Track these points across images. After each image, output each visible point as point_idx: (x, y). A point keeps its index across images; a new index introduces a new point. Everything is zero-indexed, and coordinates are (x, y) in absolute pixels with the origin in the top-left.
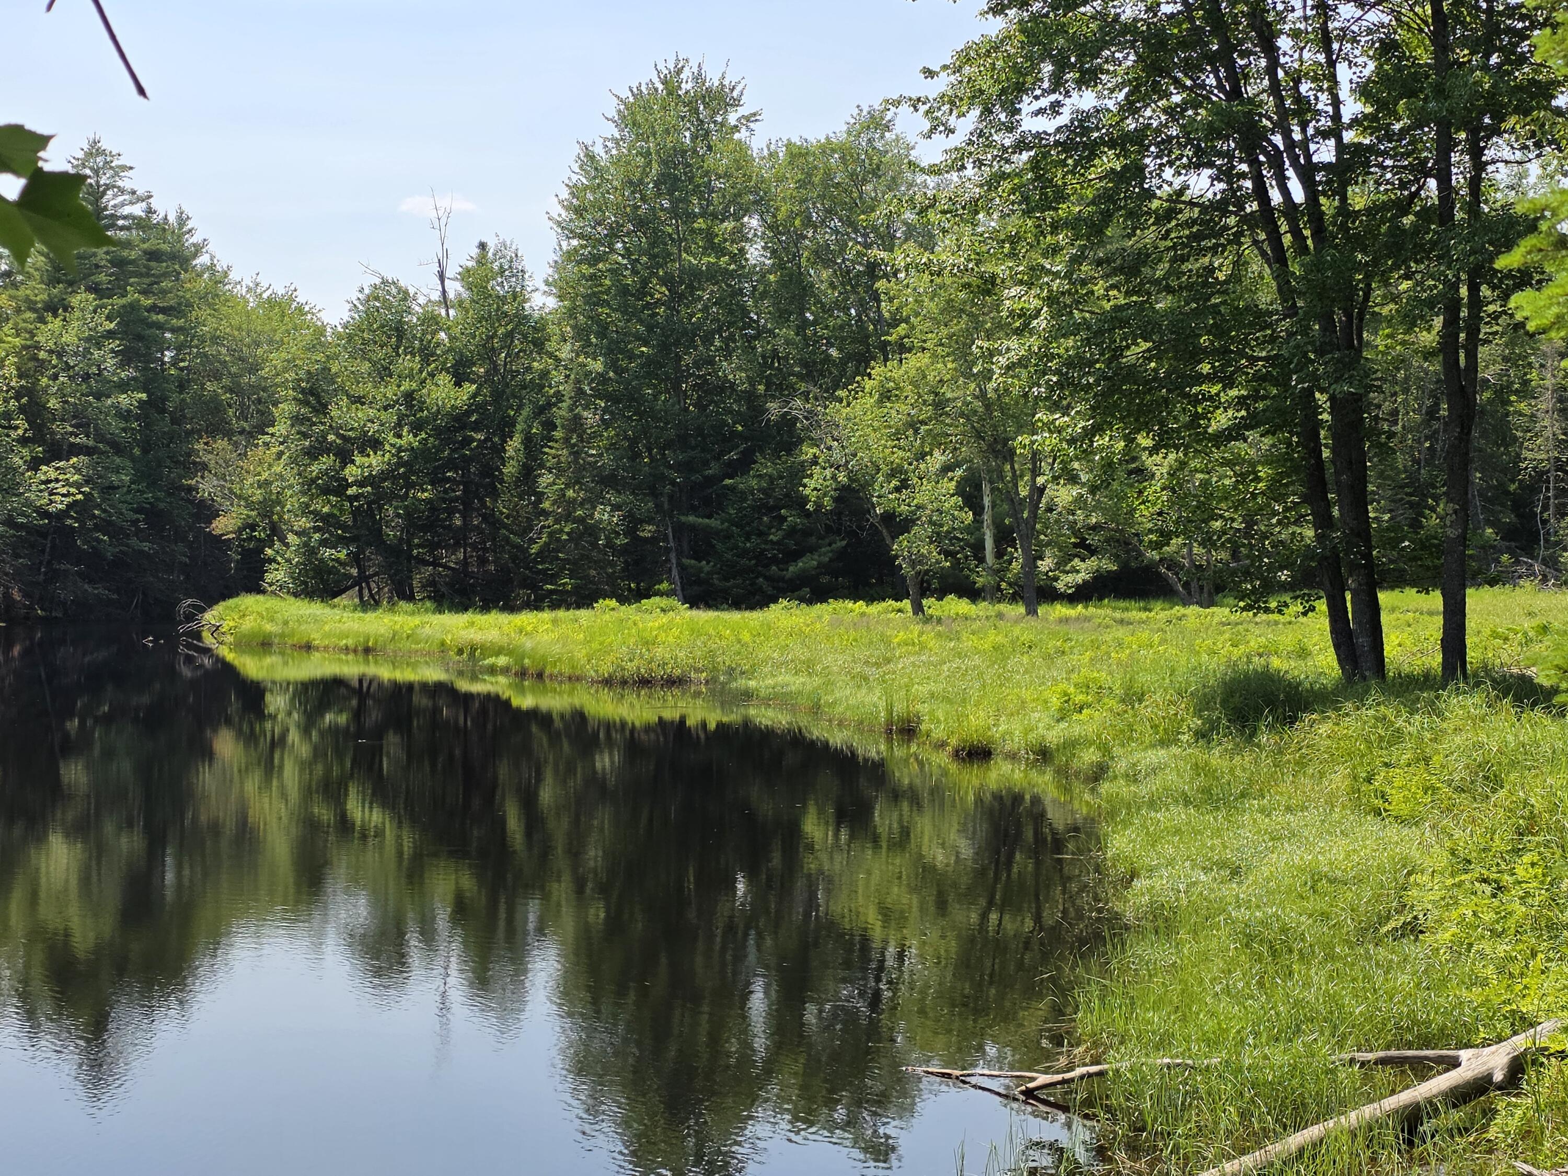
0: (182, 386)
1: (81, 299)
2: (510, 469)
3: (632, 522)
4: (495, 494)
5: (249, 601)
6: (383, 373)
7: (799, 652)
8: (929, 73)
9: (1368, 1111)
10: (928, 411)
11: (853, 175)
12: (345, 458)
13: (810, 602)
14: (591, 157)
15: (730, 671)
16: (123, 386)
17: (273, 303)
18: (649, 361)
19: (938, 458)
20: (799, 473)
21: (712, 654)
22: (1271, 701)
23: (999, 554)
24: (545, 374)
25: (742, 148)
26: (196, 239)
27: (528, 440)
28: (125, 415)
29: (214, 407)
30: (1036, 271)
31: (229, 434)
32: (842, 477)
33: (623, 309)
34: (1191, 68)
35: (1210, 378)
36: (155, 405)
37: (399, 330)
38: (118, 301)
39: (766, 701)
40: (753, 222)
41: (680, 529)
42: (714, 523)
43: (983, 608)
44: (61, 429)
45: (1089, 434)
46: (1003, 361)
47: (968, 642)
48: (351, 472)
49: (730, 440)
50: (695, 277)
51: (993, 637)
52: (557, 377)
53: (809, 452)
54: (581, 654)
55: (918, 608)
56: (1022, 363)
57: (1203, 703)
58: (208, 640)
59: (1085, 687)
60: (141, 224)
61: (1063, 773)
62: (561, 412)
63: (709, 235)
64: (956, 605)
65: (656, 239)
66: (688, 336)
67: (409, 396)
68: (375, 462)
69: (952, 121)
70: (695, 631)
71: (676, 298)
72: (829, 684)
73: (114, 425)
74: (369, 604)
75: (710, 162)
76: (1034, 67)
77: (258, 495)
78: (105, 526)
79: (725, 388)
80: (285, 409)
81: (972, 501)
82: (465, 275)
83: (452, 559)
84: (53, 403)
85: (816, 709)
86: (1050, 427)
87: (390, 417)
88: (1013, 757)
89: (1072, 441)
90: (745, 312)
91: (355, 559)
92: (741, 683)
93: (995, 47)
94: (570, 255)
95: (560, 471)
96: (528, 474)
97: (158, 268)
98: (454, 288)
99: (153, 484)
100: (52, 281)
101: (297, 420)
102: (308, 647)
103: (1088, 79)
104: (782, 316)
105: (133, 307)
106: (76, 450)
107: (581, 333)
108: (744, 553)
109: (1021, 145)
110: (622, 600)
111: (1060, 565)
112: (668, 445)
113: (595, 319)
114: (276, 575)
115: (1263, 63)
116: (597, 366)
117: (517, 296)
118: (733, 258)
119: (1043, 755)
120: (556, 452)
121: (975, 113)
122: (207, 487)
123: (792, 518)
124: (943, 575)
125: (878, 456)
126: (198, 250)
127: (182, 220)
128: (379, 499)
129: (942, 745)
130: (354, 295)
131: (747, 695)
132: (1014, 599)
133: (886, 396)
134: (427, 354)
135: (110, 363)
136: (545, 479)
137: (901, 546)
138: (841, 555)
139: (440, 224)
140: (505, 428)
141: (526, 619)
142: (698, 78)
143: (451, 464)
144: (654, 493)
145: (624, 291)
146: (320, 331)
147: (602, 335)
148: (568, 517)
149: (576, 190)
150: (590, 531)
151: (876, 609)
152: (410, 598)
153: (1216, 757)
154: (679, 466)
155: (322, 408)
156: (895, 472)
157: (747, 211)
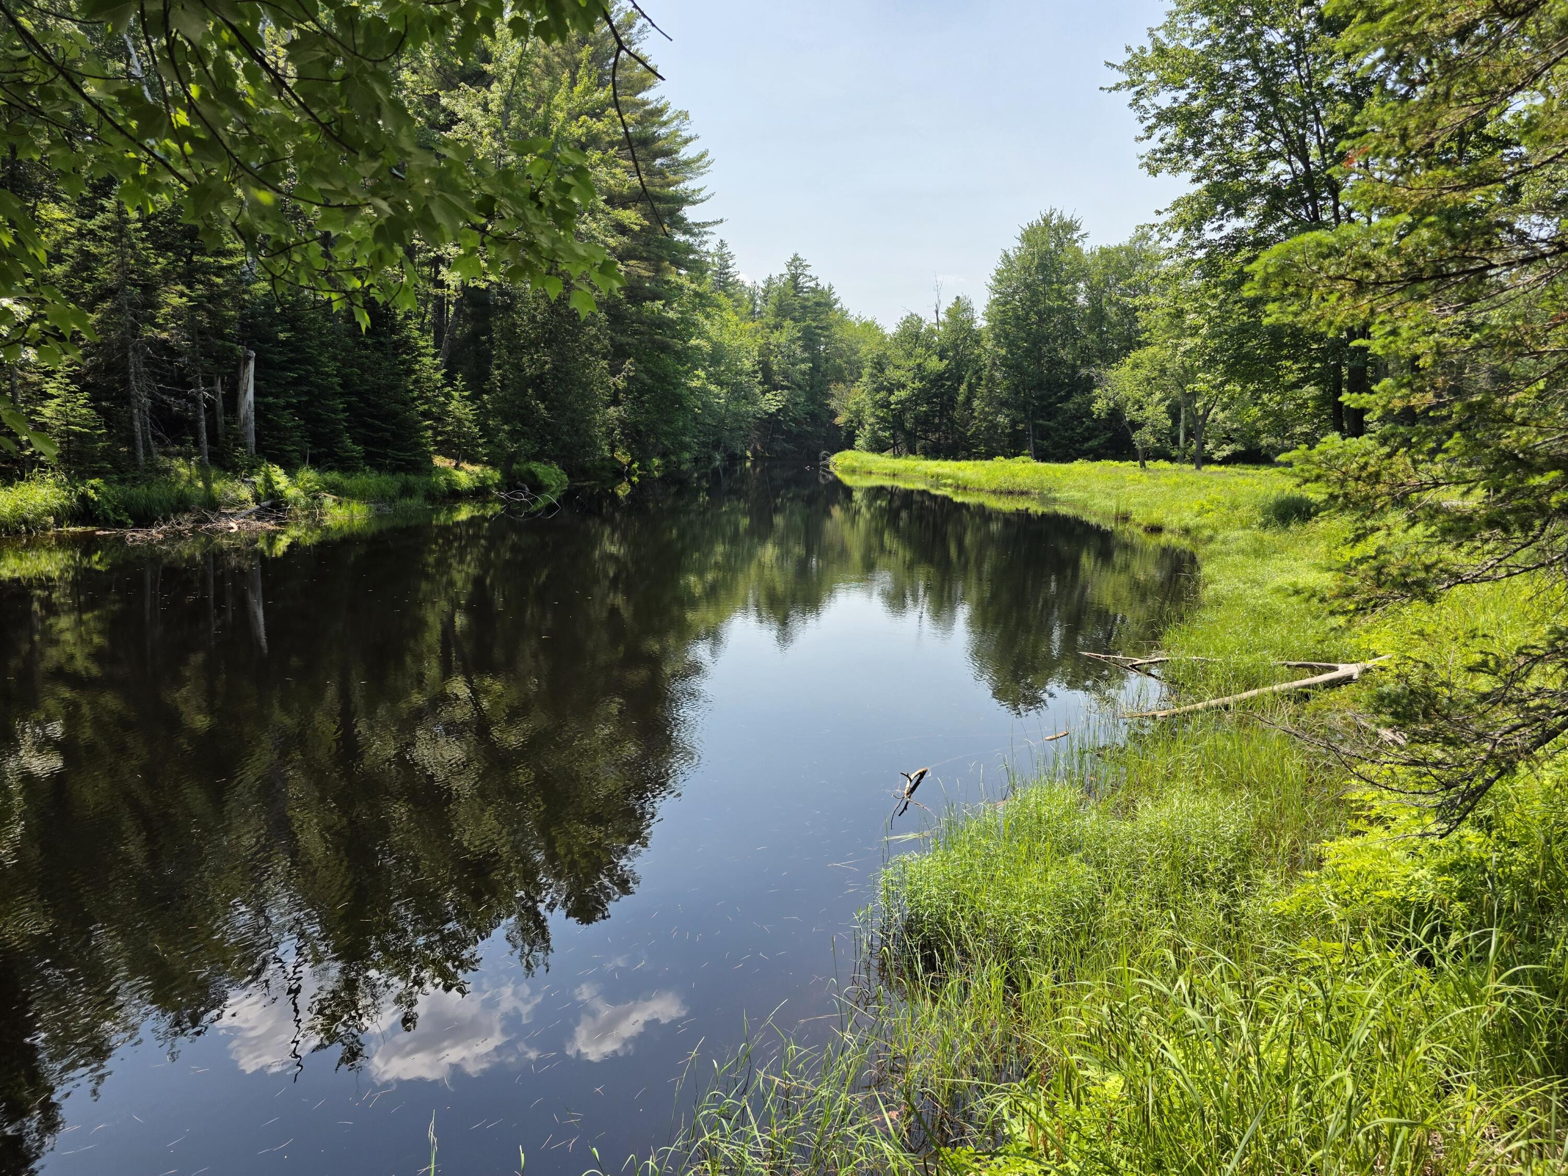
0: (827, 360)
1: (788, 323)
2: (961, 398)
3: (1014, 423)
4: (954, 409)
5: (848, 453)
6: (909, 355)
7: (1082, 482)
8: (1159, 213)
9: (1285, 686)
10: (1156, 373)
11: (1131, 262)
12: (891, 392)
13: (1093, 460)
14: (1007, 256)
15: (1050, 490)
16: (803, 361)
17: (866, 324)
18: (1027, 350)
19: (1158, 395)
20: (1092, 401)
21: (1042, 482)
22: (1299, 511)
23: (1186, 440)
24: (979, 356)
25: (1079, 250)
26: (834, 297)
27: (970, 385)
28: (803, 373)
29: (840, 370)
30: (1204, 306)
31: (844, 382)
32: (1112, 404)
33: (1017, 326)
34: (1294, 207)
35: (1287, 358)
36: (815, 369)
37: (917, 336)
38: (803, 324)
39: (1063, 503)
40: (1081, 285)
41: (1035, 426)
42: (1051, 424)
43: (1176, 466)
44: (778, 378)
45: (1223, 384)
46: (1182, 349)
47: (1163, 480)
48: (893, 399)
49: (1061, 386)
50: (1051, 310)
51: (1175, 479)
52: (984, 357)
53: (1097, 391)
54: (984, 480)
55: (1143, 465)
56: (1191, 351)
57: (1265, 512)
58: (832, 469)
59: (1211, 502)
60: (814, 290)
61: (1194, 539)
62: (986, 373)
63: (1059, 291)
64: (1162, 464)
65: (1035, 293)
66: (1046, 339)
67: (919, 365)
68: (903, 394)
69: (1171, 235)
70: (1036, 472)
71: (1041, 320)
72: (1093, 497)
73: (799, 377)
74: (897, 455)
75: (1062, 257)
76: (1213, 208)
77: (854, 408)
78: (794, 420)
79: (1061, 362)
80: (867, 371)
81: (1175, 417)
82: (949, 311)
83: (933, 437)
84: (775, 368)
85: (1085, 507)
86: (1203, 380)
87: (911, 374)
88: (1172, 532)
89: (1214, 387)
90: (1074, 327)
91: (893, 436)
92: (1052, 495)
93: (1190, 199)
94: (994, 302)
95: (982, 398)
96: (968, 401)
97: (819, 309)
98: (942, 317)
99: (813, 403)
100: (777, 316)
101: (872, 375)
102: (870, 473)
103: (1240, 213)
104: (1091, 329)
105: (809, 326)
106: (783, 388)
107: (997, 337)
108: (1064, 438)
109: (1201, 246)
110: (1006, 457)
111: (1217, 447)
112: (1033, 388)
113: (1004, 331)
114: (860, 442)
115: (1331, 203)
116: (1003, 352)
117: (972, 321)
118: (1070, 302)
119: (1187, 531)
120: (982, 391)
121: (1182, 230)
122: (834, 404)
123: (1087, 422)
124: (1156, 450)
125: (1129, 394)
126: (836, 301)
127: (830, 288)
128: (903, 411)
129: (1139, 525)
130: (899, 321)
131: (1055, 500)
132: (1192, 461)
133: (1136, 366)
134: (928, 347)
135: (798, 351)
136: (976, 403)
137: (1137, 436)
138: (1110, 440)
139: (937, 289)
140: (960, 380)
141: (963, 464)
142: (1060, 218)
143: (935, 395)
144: (1025, 410)
145: (1018, 318)
146: (884, 337)
147: (1006, 338)
148: (985, 420)
149: (999, 272)
150: (994, 426)
151: (1123, 464)
152: (914, 453)
153: (1267, 536)
154: (1037, 398)
155: (882, 371)
156: (1137, 401)
157: (1078, 280)
